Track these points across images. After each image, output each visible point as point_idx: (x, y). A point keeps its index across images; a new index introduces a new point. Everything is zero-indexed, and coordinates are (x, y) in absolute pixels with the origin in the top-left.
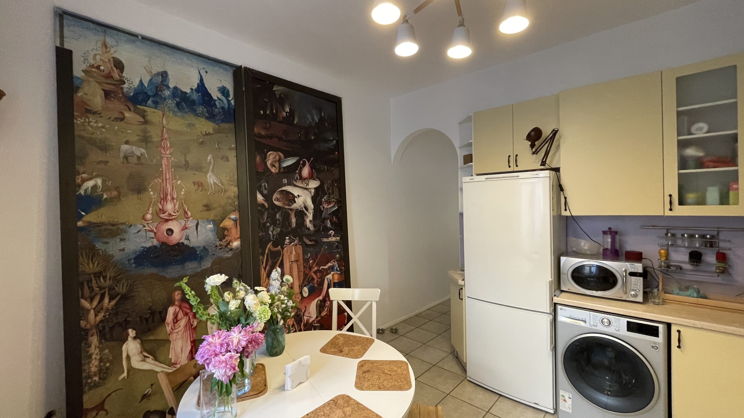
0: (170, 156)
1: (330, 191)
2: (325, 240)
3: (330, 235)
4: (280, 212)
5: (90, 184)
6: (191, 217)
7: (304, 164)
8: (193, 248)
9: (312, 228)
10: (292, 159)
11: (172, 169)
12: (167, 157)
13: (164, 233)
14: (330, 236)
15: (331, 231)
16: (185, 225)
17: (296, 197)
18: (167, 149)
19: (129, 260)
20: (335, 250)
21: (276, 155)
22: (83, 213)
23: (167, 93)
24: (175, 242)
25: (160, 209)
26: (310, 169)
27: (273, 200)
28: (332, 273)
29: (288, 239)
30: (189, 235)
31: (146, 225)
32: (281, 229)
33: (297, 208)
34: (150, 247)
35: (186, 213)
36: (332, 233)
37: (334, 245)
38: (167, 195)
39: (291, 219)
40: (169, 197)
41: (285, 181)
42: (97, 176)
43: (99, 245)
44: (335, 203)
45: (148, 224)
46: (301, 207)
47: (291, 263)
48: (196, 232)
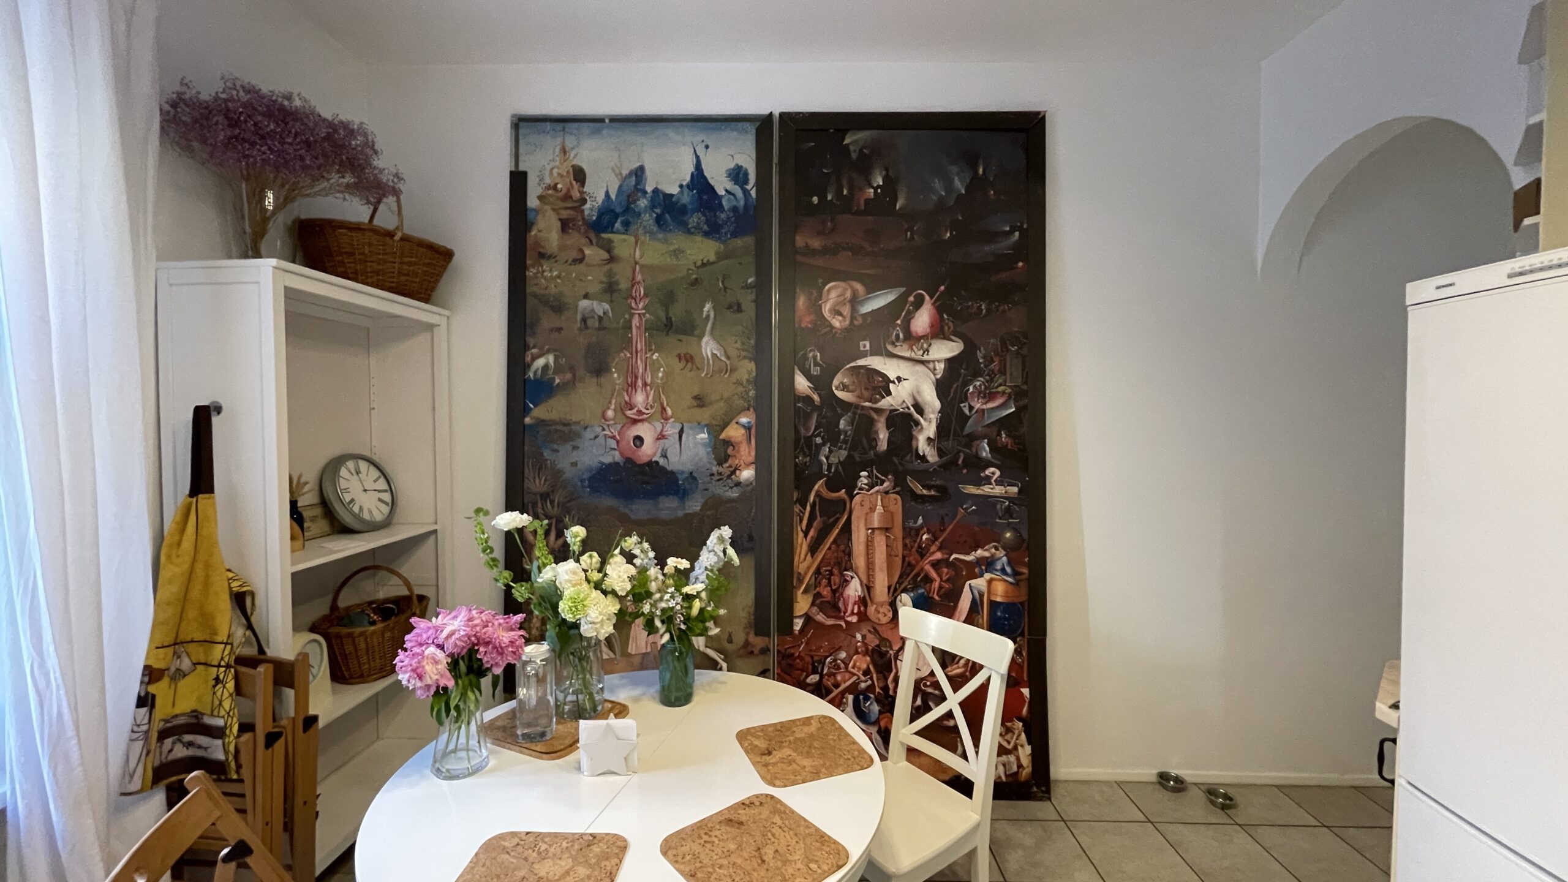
0: (644, 311)
1: (995, 366)
2: (972, 490)
3: (988, 478)
4: (849, 414)
5: (540, 362)
6: (672, 417)
7: (919, 303)
8: (672, 473)
9: (932, 456)
10: (888, 292)
11: (645, 333)
12: (639, 314)
13: (629, 442)
14: (987, 480)
15: (992, 469)
16: (662, 431)
17: (893, 382)
18: (640, 300)
19: (582, 481)
20: (1000, 518)
21: (846, 289)
22: (531, 406)
23: (643, 203)
24: (645, 460)
25: (626, 403)
26: (933, 311)
27: (834, 389)
28: (987, 576)
29: (865, 477)
30: (667, 450)
31: (606, 427)
32: (849, 451)
33: (892, 408)
34: (610, 465)
35: (664, 409)
36: (993, 473)
37: (998, 506)
38: (636, 378)
39: (877, 433)
40: (640, 383)
41: (866, 345)
42: (548, 352)
43: (547, 454)
44: (1010, 397)
45: (608, 426)
46: (904, 405)
47: (870, 531)
48: (678, 443)
